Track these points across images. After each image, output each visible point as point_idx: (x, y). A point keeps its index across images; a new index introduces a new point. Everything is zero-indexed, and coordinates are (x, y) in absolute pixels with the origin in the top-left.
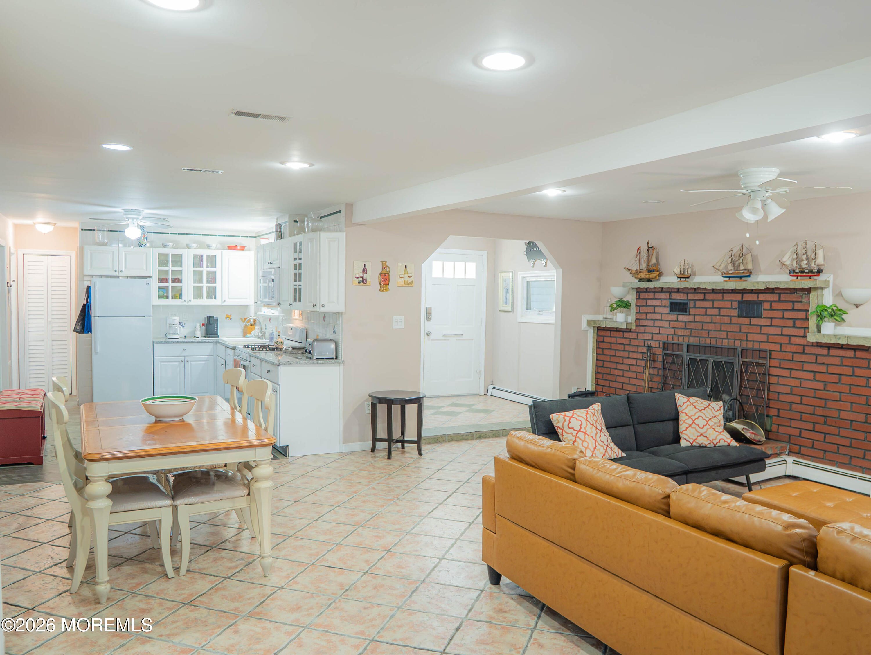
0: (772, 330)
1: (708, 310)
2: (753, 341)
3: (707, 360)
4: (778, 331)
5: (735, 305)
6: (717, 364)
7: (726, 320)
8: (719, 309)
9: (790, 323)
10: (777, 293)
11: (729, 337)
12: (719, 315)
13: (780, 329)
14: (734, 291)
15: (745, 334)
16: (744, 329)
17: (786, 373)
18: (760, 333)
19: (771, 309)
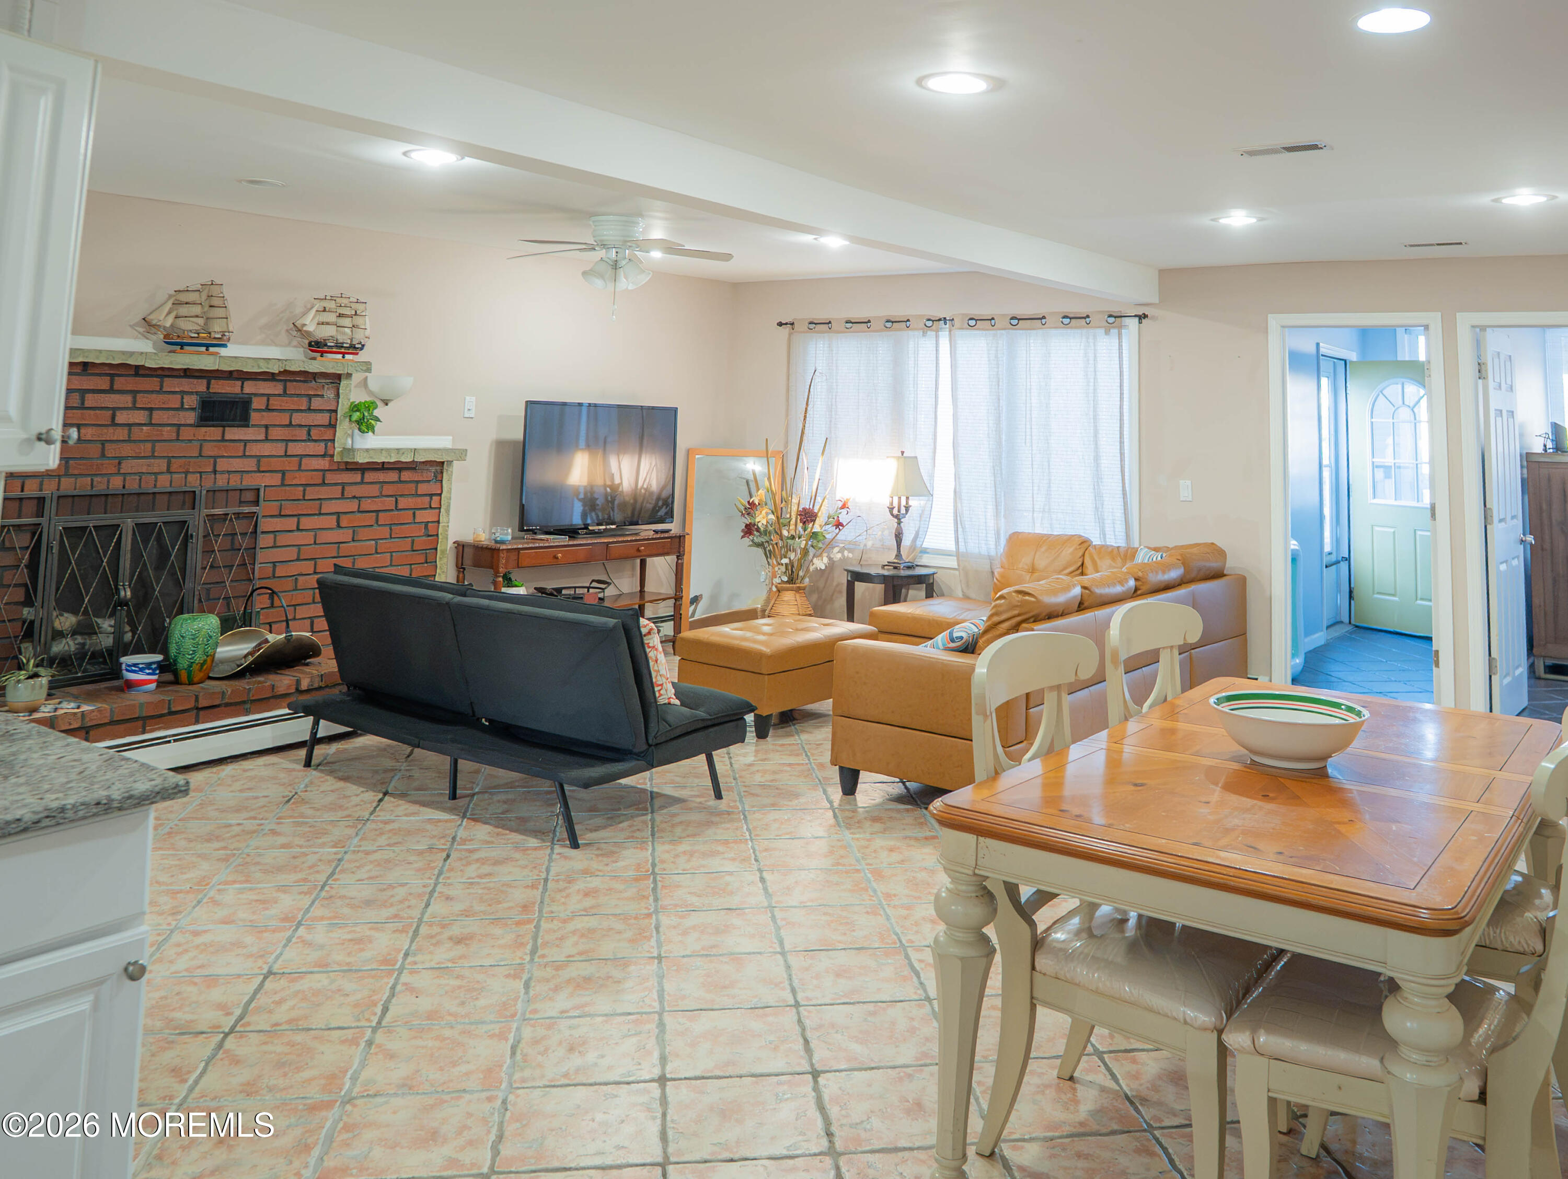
0: (267, 449)
1: (118, 413)
2: (229, 472)
3: (119, 526)
4: (279, 449)
5: (191, 401)
6: (144, 530)
7: (169, 433)
8: (151, 410)
9: (302, 433)
10: (281, 380)
11: (172, 470)
12: (151, 424)
13: (284, 444)
14: (187, 373)
15: (212, 460)
16: (209, 450)
17: (291, 523)
18: (244, 456)
19: (268, 409)
